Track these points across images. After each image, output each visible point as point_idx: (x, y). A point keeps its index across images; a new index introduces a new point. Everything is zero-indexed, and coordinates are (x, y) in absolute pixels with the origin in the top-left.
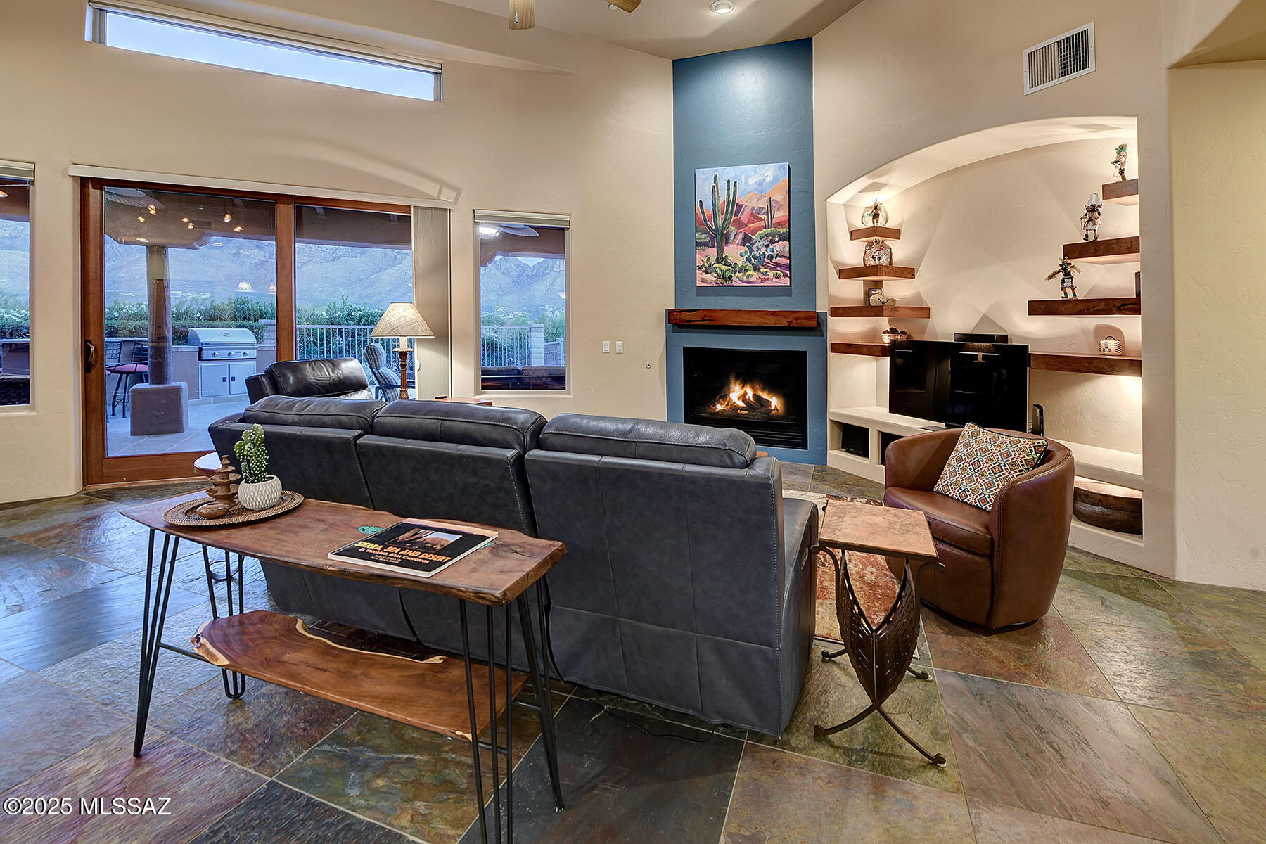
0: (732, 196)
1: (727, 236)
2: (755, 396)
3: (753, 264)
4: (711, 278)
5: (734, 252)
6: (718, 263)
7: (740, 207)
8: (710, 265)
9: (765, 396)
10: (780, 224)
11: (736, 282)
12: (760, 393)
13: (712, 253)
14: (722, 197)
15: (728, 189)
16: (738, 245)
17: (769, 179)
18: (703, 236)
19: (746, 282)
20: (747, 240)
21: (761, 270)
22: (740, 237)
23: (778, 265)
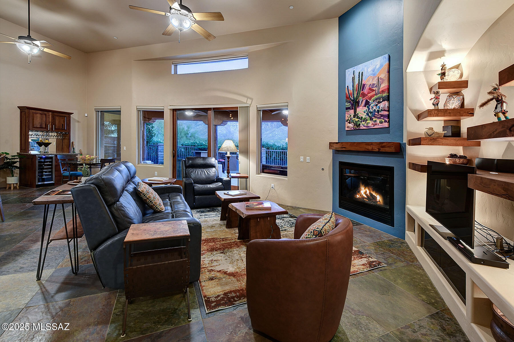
0: (360, 81)
1: (358, 102)
2: (370, 193)
3: (370, 116)
4: (351, 126)
5: (361, 111)
6: (354, 117)
7: (364, 85)
8: (351, 119)
9: (374, 194)
10: (383, 91)
11: (362, 127)
12: (372, 192)
13: (352, 113)
14: (357, 82)
15: (359, 77)
16: (363, 106)
17: (378, 67)
18: (348, 104)
19: (366, 127)
20: (367, 103)
21: (374, 120)
22: (364, 102)
23: (382, 116)
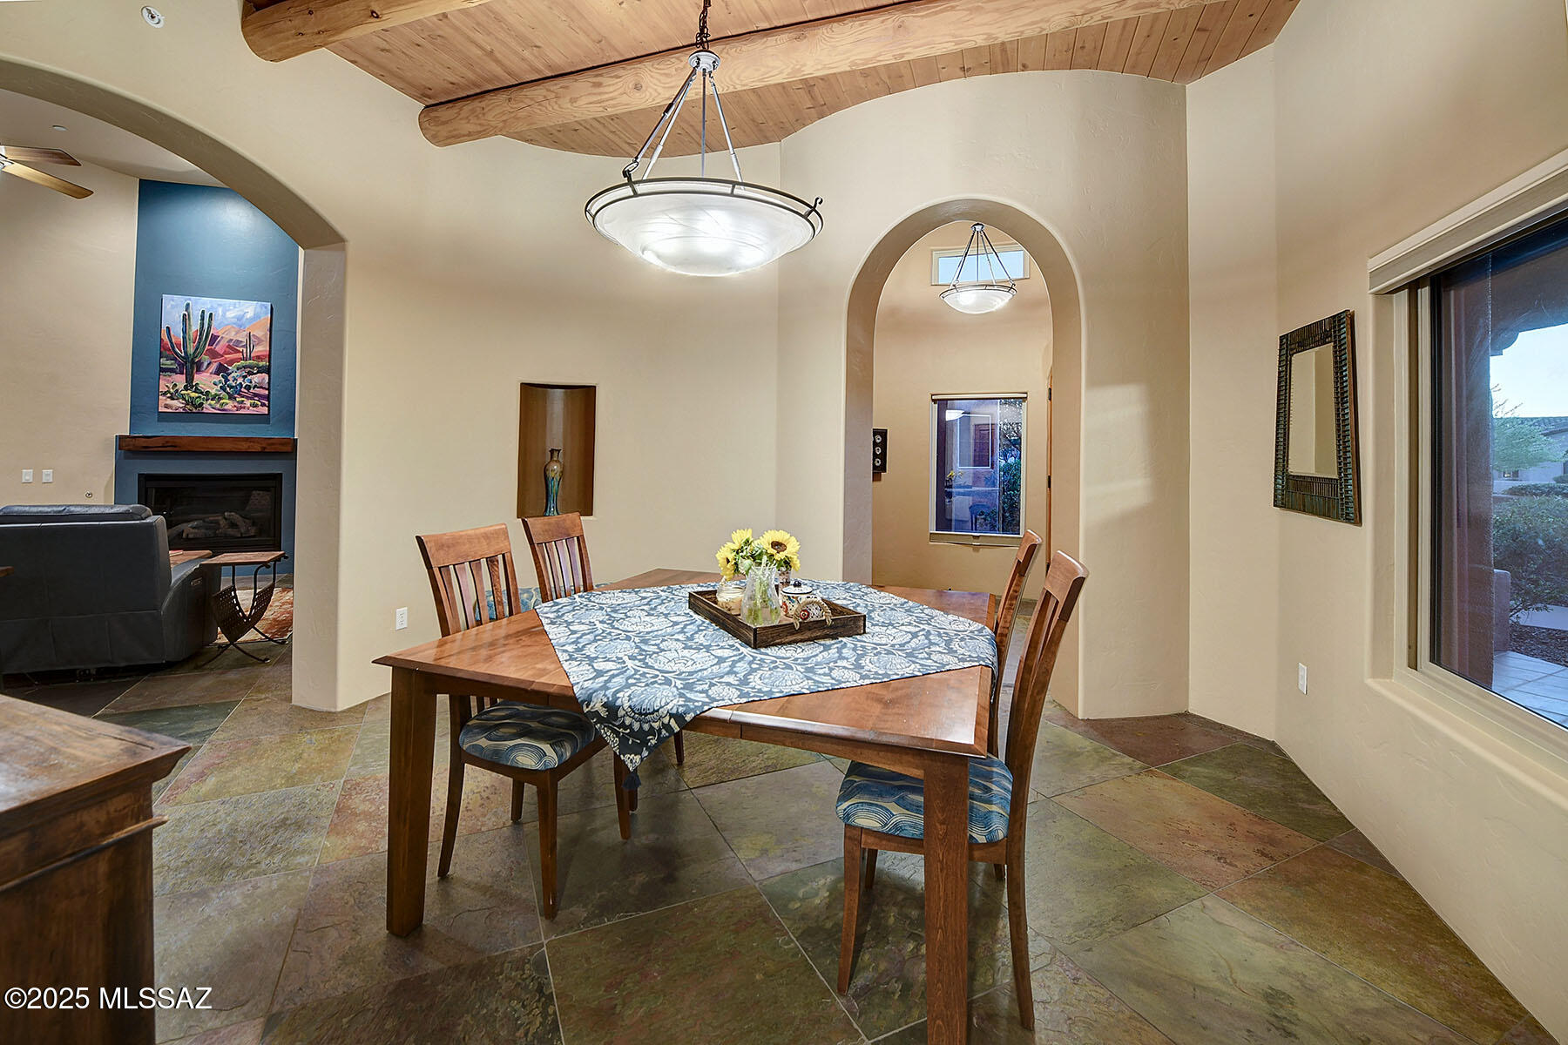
0: (206, 326)
1: (199, 365)
3: (228, 393)
4: (178, 404)
5: (207, 380)
6: (187, 390)
7: (215, 338)
8: (177, 391)
10: (259, 358)
11: (208, 409)
13: (180, 380)
14: (195, 326)
15: (202, 320)
16: (211, 373)
17: (248, 316)
18: (169, 362)
19: (219, 410)
20: (222, 370)
21: (238, 399)
22: (214, 367)
23: (256, 395)
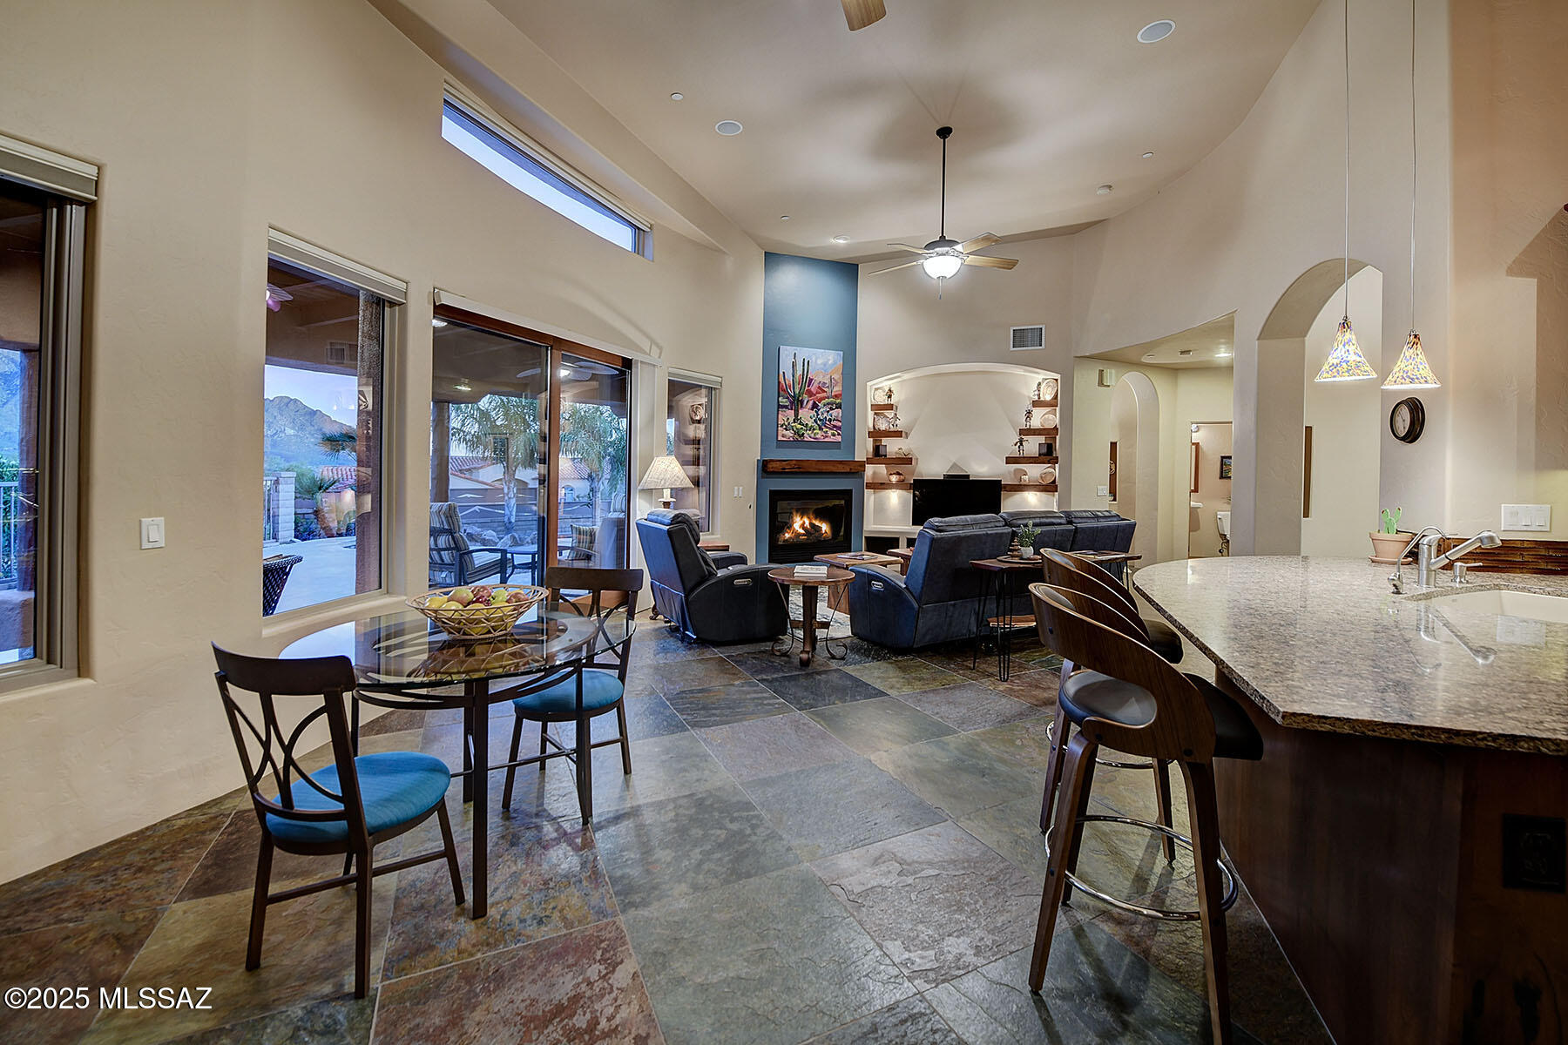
0: (805, 372)
1: (802, 402)
2: (811, 524)
3: (818, 425)
4: (789, 433)
5: (806, 414)
6: (795, 422)
7: (811, 380)
8: (789, 424)
9: (817, 523)
10: (836, 396)
11: (807, 438)
12: (814, 522)
13: (791, 413)
14: (799, 372)
15: (804, 366)
16: (809, 409)
17: (830, 362)
18: (784, 400)
19: (813, 438)
20: (815, 406)
21: (824, 430)
22: (811, 403)
23: (835, 426)
